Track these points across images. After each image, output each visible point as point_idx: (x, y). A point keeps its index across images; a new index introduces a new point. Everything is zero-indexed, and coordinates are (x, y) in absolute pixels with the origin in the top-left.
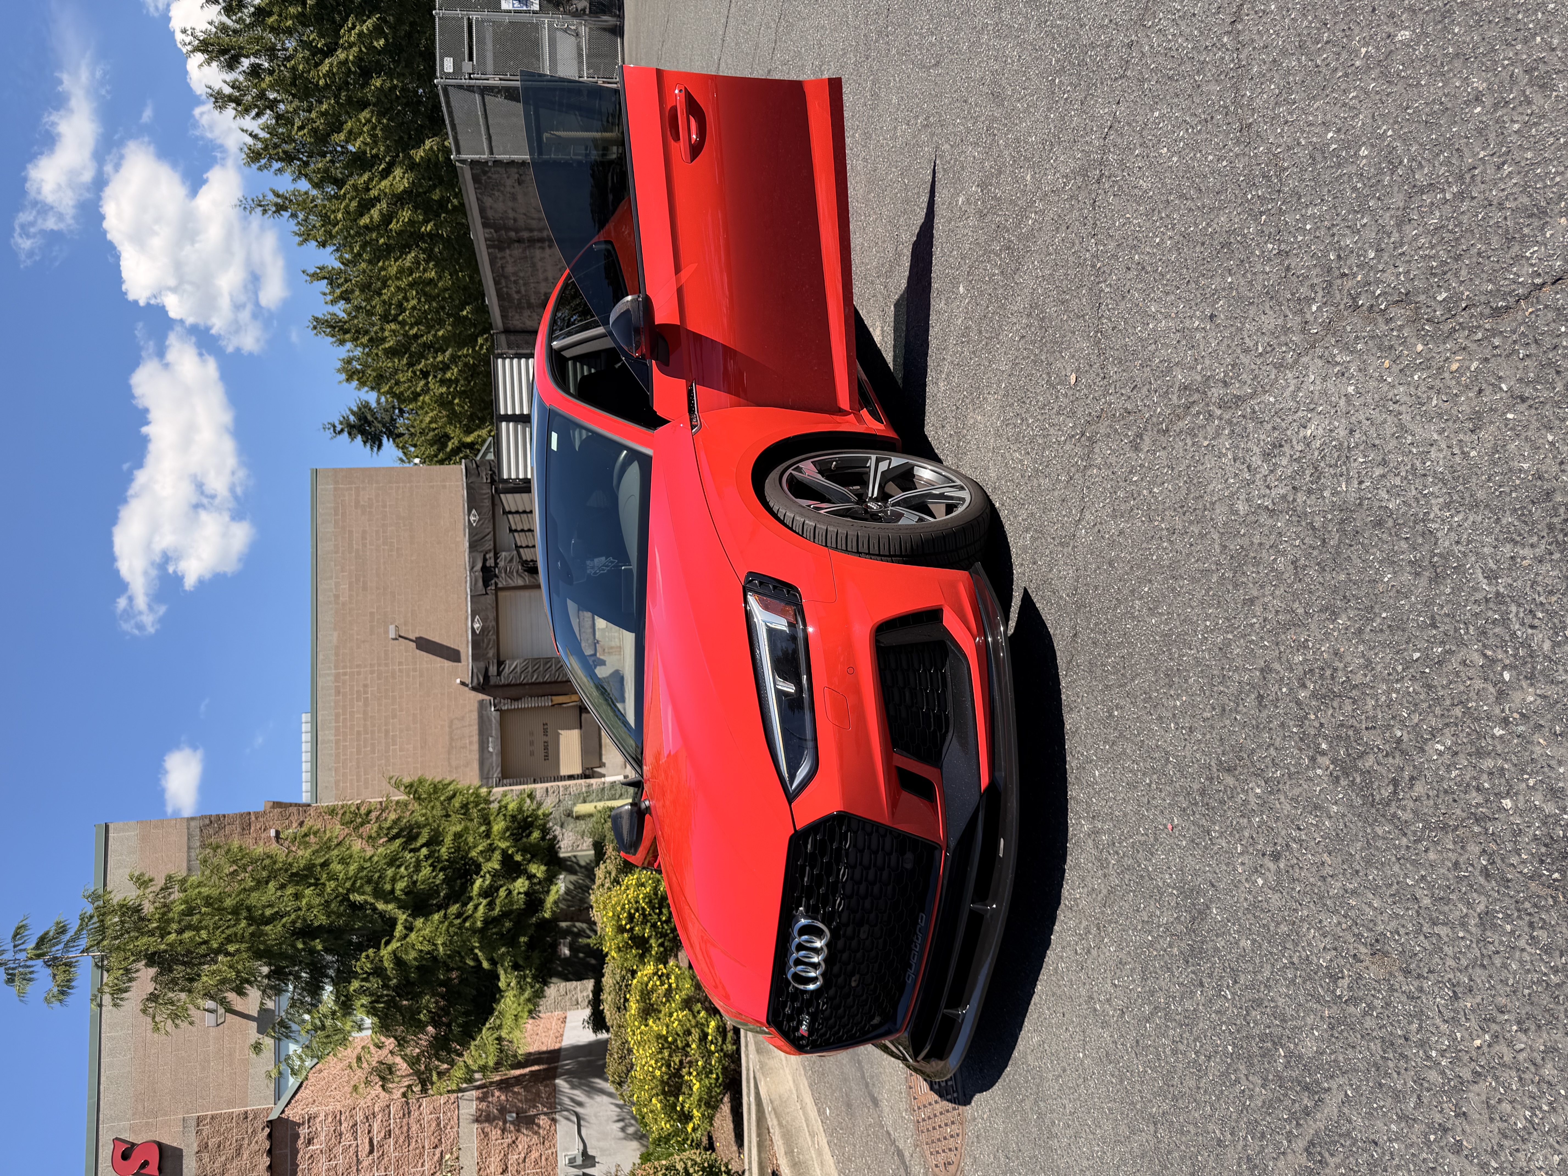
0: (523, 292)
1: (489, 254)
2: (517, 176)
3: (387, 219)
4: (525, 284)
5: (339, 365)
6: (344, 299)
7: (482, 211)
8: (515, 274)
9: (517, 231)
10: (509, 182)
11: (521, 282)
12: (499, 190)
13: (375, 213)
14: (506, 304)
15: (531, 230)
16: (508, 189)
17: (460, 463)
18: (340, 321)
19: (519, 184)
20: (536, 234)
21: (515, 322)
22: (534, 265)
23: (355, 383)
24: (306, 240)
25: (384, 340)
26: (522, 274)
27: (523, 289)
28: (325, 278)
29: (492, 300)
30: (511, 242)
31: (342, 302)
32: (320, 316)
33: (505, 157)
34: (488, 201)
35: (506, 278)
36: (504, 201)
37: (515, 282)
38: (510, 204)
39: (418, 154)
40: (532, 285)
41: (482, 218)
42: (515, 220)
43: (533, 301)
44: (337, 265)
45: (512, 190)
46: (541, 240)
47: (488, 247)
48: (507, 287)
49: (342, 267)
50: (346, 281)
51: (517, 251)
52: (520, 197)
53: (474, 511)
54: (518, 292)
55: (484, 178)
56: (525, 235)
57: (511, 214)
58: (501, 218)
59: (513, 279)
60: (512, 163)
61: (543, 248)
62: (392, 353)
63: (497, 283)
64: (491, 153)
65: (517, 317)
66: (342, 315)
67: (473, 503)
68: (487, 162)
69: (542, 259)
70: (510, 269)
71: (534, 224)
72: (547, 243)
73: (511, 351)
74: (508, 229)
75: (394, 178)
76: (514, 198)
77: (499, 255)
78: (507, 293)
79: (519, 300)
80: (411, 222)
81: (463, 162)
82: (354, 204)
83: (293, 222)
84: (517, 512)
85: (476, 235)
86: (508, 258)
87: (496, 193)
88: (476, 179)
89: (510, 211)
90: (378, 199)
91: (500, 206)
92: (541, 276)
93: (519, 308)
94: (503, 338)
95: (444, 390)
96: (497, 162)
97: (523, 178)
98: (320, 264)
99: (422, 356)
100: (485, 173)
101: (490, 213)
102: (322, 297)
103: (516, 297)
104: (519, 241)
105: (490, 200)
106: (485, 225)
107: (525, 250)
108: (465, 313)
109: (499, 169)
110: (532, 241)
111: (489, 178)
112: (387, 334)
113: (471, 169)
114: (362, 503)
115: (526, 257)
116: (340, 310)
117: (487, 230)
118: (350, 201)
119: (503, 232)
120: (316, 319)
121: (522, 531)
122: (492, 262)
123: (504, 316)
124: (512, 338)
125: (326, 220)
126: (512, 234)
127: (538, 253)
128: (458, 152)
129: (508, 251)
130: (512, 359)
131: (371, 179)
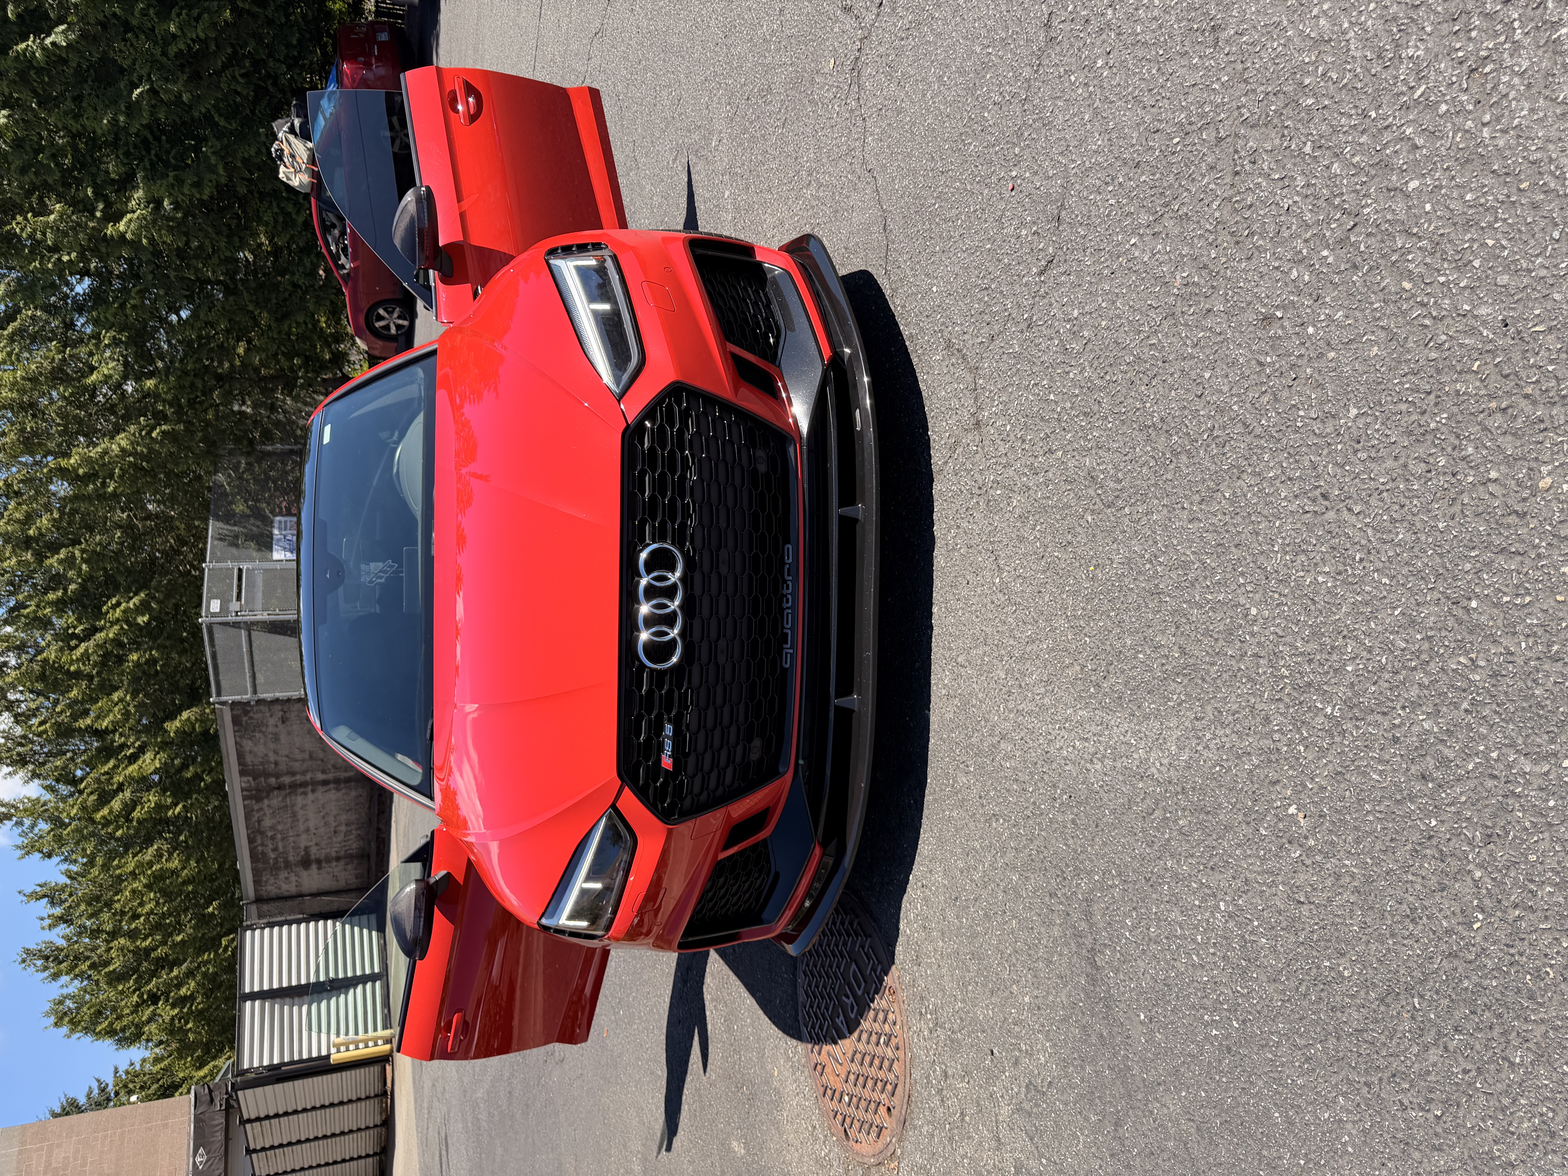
0: (281, 849)
1: (245, 807)
2: (280, 714)
3: (129, 808)
4: (283, 839)
5: (47, 1007)
6: (66, 922)
7: (240, 756)
8: (272, 828)
9: (277, 776)
10: (272, 721)
11: (279, 836)
12: (260, 731)
13: (116, 804)
14: (260, 865)
15: (293, 774)
16: (271, 729)
17: (189, 1092)
18: (57, 948)
19: (283, 722)
20: (299, 778)
21: (269, 888)
22: (294, 815)
23: (65, 1030)
24: (28, 853)
25: (107, 963)
26: (280, 827)
27: (280, 845)
28: (44, 896)
29: (244, 865)
30: (271, 789)
31: (63, 926)
32: (32, 946)
33: (268, 696)
34: (248, 745)
35: (263, 834)
36: (265, 744)
37: (273, 838)
38: (272, 746)
39: (172, 726)
40: (291, 839)
41: (239, 764)
42: (276, 764)
43: (291, 858)
44: (64, 880)
45: (276, 730)
46: (304, 784)
47: (245, 798)
48: (262, 845)
49: (68, 882)
50: (71, 895)
51: (276, 800)
52: (283, 739)
53: (201, 1150)
54: (275, 849)
55: (245, 719)
56: (287, 780)
57: (272, 757)
58: (262, 763)
59: (270, 834)
60: (277, 701)
61: (305, 794)
62: (115, 979)
63: (251, 841)
64: (255, 692)
65: (272, 881)
66: (62, 943)
67: (201, 1139)
68: (249, 702)
69: (303, 807)
70: (267, 822)
71: (297, 766)
72: (310, 788)
73: (262, 921)
74: (267, 775)
75: (144, 761)
76: (276, 738)
77: (256, 807)
78: (263, 853)
79: (276, 859)
80: (159, 807)
81: (223, 703)
82: (94, 797)
83: (18, 830)
84: (258, 1119)
85: (232, 786)
86: (266, 809)
87: (257, 735)
88: (236, 721)
89: (271, 754)
90: (121, 788)
91: (261, 750)
92: (302, 828)
93: (275, 869)
94: (253, 908)
95: (176, 1011)
96: (260, 702)
97: (287, 715)
98: (41, 881)
99: (154, 974)
100: (246, 713)
101: (249, 759)
102: (39, 922)
103: (272, 855)
104: (280, 787)
105: (250, 743)
106: (242, 773)
107: (285, 797)
108: (211, 909)
109: (262, 708)
110: (294, 786)
111: (251, 718)
112: (113, 953)
113: (232, 710)
114: (54, 1165)
115: (286, 806)
116: (58, 936)
117: (245, 779)
118: (89, 795)
119: (263, 779)
120: (28, 952)
121: (263, 1149)
122: (248, 817)
123: (257, 882)
124: (265, 907)
125: (57, 822)
126: (273, 781)
127: (299, 800)
128: (219, 694)
129: (266, 802)
130: (263, 929)
131: (116, 767)
